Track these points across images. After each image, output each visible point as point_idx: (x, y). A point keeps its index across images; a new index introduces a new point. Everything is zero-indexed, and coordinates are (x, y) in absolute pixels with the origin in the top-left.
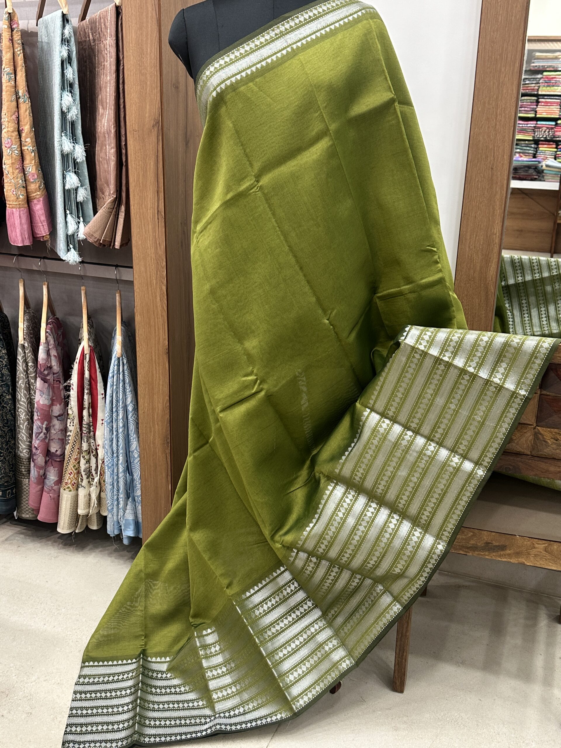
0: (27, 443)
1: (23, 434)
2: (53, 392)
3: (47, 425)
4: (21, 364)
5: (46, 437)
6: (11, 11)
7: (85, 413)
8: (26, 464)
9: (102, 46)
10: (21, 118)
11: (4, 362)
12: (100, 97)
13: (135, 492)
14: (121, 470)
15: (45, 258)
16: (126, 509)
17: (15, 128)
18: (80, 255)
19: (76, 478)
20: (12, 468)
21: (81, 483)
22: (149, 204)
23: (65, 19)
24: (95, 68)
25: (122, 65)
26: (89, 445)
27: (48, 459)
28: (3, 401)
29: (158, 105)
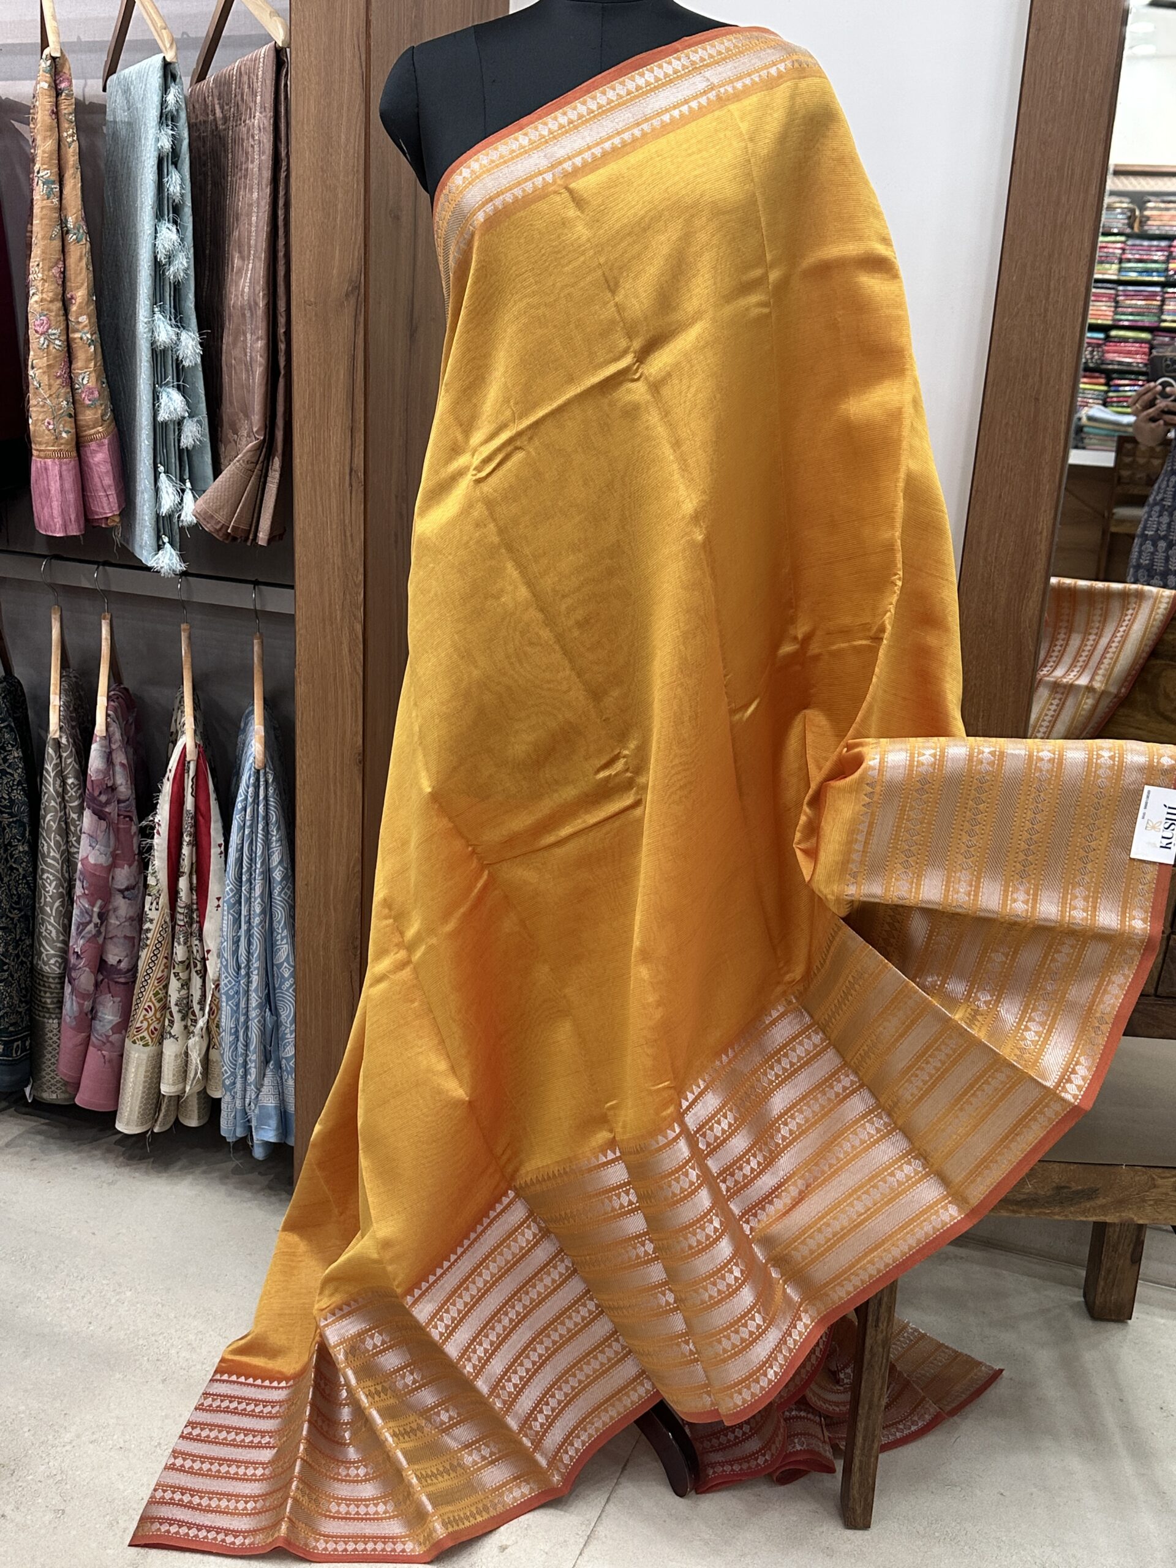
0: (59, 945)
1: (50, 928)
2: (117, 839)
3: (101, 907)
4: (51, 780)
5: (99, 932)
6: (57, 54)
7: (183, 883)
8: (56, 988)
9: (244, 130)
10: (71, 273)
11: (16, 776)
12: (236, 233)
13: (281, 1049)
14: (254, 1003)
15: (106, 563)
16: (262, 1085)
17: (56, 294)
18: (183, 558)
19: (158, 1019)
20: (25, 996)
21: (169, 1029)
22: (333, 454)
23: (169, 73)
24: (224, 177)
25: (284, 168)
26: (190, 951)
27: (100, 977)
28: (12, 856)
29: (358, 252)
